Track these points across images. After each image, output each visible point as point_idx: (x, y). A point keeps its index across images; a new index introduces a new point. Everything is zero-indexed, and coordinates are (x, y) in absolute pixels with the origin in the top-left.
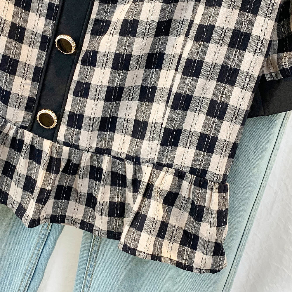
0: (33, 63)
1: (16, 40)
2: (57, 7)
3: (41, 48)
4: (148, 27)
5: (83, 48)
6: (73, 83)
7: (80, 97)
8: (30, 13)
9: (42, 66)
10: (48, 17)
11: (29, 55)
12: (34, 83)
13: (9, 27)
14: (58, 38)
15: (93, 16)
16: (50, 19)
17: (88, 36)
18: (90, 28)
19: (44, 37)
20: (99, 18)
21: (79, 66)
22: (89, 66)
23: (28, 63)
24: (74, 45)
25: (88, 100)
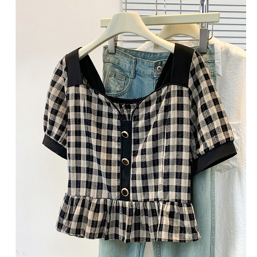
0: (117, 172)
1: (109, 166)
2: (120, 149)
3: (118, 165)
4: (149, 150)
5: (132, 162)
6: (131, 175)
7: (134, 180)
8: (112, 154)
9: (120, 172)
10: (118, 154)
11: (114, 169)
12: (118, 179)
13: (106, 162)
14: (123, 160)
15: (132, 150)
16: (119, 154)
17: (132, 157)
18: (132, 154)
19: (118, 161)
20: (134, 150)
21: (131, 168)
22: (134, 168)
23: (115, 173)
24: (128, 161)
25: (137, 181)
